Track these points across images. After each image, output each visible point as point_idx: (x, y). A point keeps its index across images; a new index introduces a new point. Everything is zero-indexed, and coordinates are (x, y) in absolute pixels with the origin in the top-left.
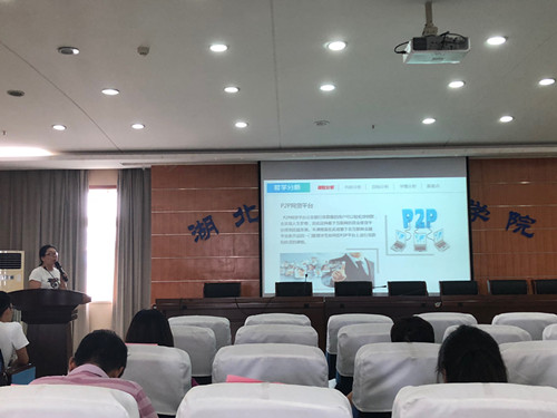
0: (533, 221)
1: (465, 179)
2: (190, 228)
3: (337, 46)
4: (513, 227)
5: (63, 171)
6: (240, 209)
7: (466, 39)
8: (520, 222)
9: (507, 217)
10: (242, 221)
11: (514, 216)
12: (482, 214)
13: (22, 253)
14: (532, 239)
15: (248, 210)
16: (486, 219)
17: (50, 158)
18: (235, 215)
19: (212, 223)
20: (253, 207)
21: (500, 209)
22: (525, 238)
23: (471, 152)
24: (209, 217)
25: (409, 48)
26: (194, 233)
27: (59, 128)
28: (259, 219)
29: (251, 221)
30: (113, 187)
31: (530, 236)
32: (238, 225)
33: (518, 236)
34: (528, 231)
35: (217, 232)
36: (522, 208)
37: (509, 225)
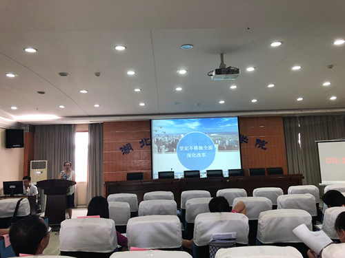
0: (266, 143)
2: (121, 148)
3: (182, 72)
5: (65, 125)
6: (142, 140)
7: (238, 69)
8: (261, 144)
9: (255, 141)
10: (144, 145)
11: (258, 141)
12: (245, 140)
13: (46, 161)
14: (266, 151)
15: (146, 140)
16: (246, 143)
17: (58, 119)
18: (140, 143)
19: (130, 146)
20: (148, 139)
21: (252, 138)
22: (263, 150)
23: (240, 114)
24: (129, 144)
25: (214, 73)
26: (122, 151)
27: (62, 107)
28: (151, 144)
29: (147, 145)
30: (87, 131)
31: (265, 149)
32: (142, 147)
33: (260, 149)
34: (265, 147)
35: (133, 150)
36: (262, 137)
37: (256, 144)
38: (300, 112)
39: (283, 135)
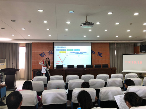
0: (102, 54)
1: (91, 46)
2: (40, 55)
3: (69, 23)
4: (99, 55)
5: (14, 43)
7: (93, 23)
8: (100, 54)
9: (98, 53)
10: (50, 53)
13: (6, 59)
15: (51, 51)
16: (94, 54)
17: (11, 41)
19: (44, 54)
21: (96, 52)
23: (92, 42)
25: (83, 25)
27: (13, 35)
28: (53, 53)
30: (25, 46)
31: (101, 56)
36: (100, 52)
37: (98, 54)
38: (117, 42)
39: (109, 51)
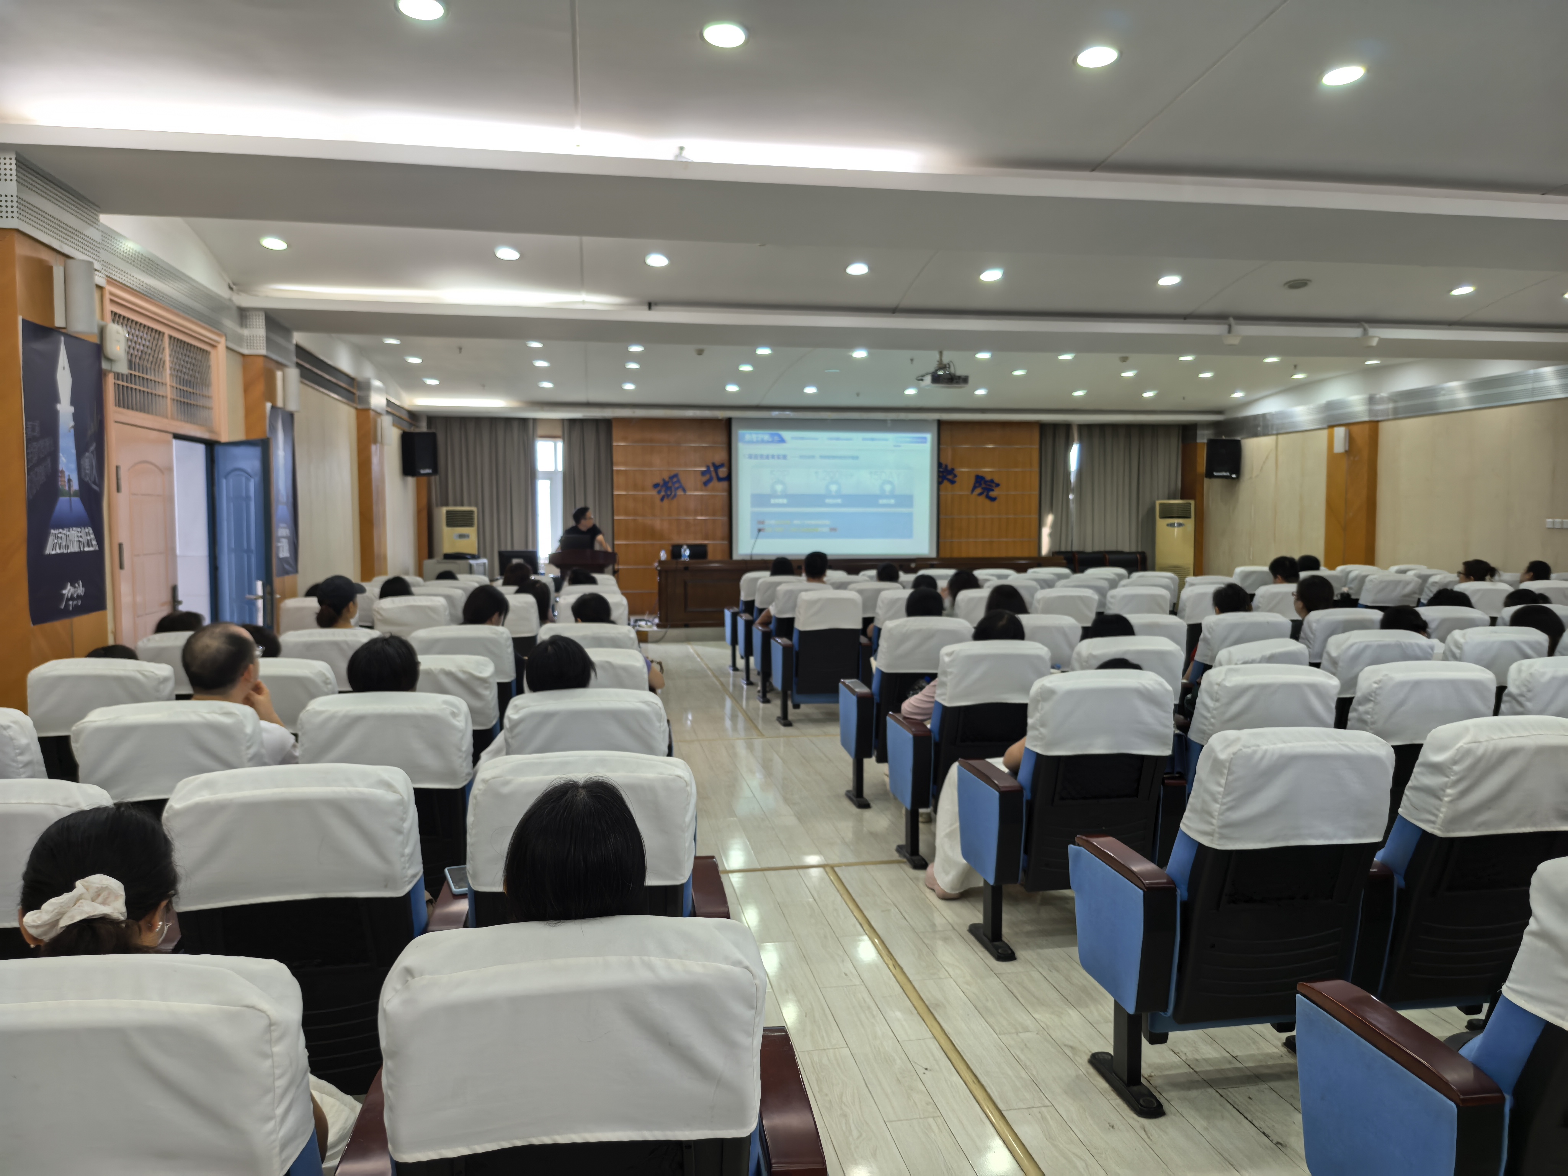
0: (998, 485)
2: (656, 486)
4: (979, 491)
6: (708, 467)
8: (984, 486)
9: (972, 481)
10: (711, 479)
11: (979, 480)
12: (950, 477)
14: (995, 503)
15: (716, 468)
16: (953, 482)
18: (703, 474)
19: (679, 481)
20: (722, 465)
21: (965, 472)
22: (988, 502)
24: (676, 476)
26: (659, 492)
28: (729, 479)
29: (720, 479)
31: (993, 499)
32: (706, 484)
33: (982, 498)
34: (993, 494)
35: (684, 490)
36: (987, 471)
37: (974, 488)
38: (1078, 417)
39: (1036, 469)
